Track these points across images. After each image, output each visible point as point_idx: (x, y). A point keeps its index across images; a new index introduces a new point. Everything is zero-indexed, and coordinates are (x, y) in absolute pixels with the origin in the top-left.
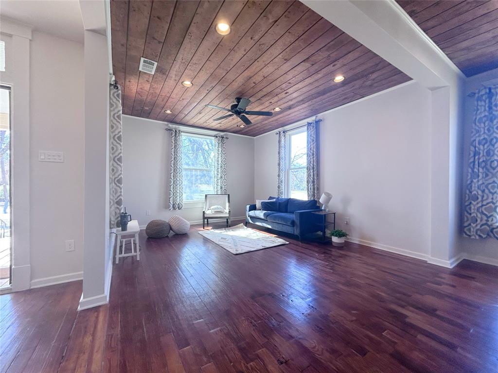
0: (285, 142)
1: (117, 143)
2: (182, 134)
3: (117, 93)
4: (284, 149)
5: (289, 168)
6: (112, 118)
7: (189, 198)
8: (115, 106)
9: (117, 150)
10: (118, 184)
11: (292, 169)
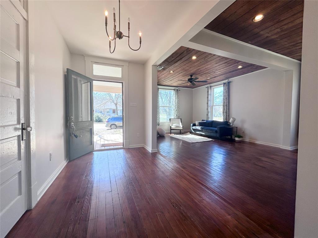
0: (211, 92)
4: (210, 96)
11: (214, 106)
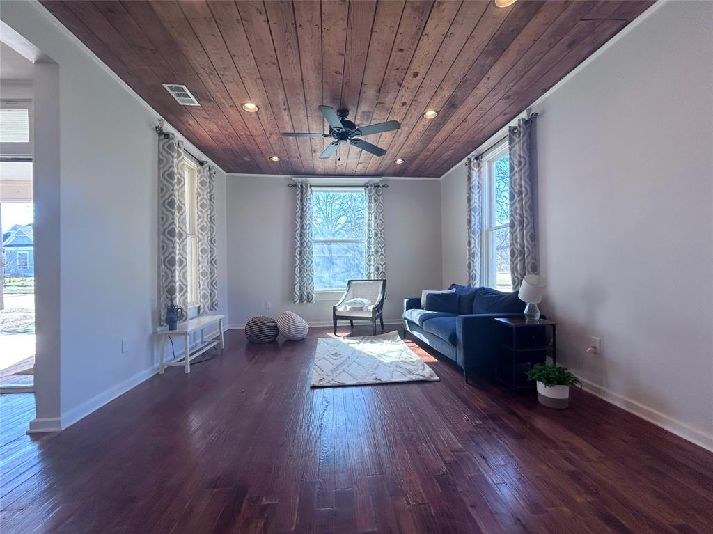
0: (479, 177)
1: (168, 210)
2: (313, 189)
3: (167, 144)
4: (476, 192)
5: (490, 227)
6: (161, 178)
7: (327, 286)
8: (165, 161)
9: (167, 220)
10: (169, 267)
11: (497, 229)
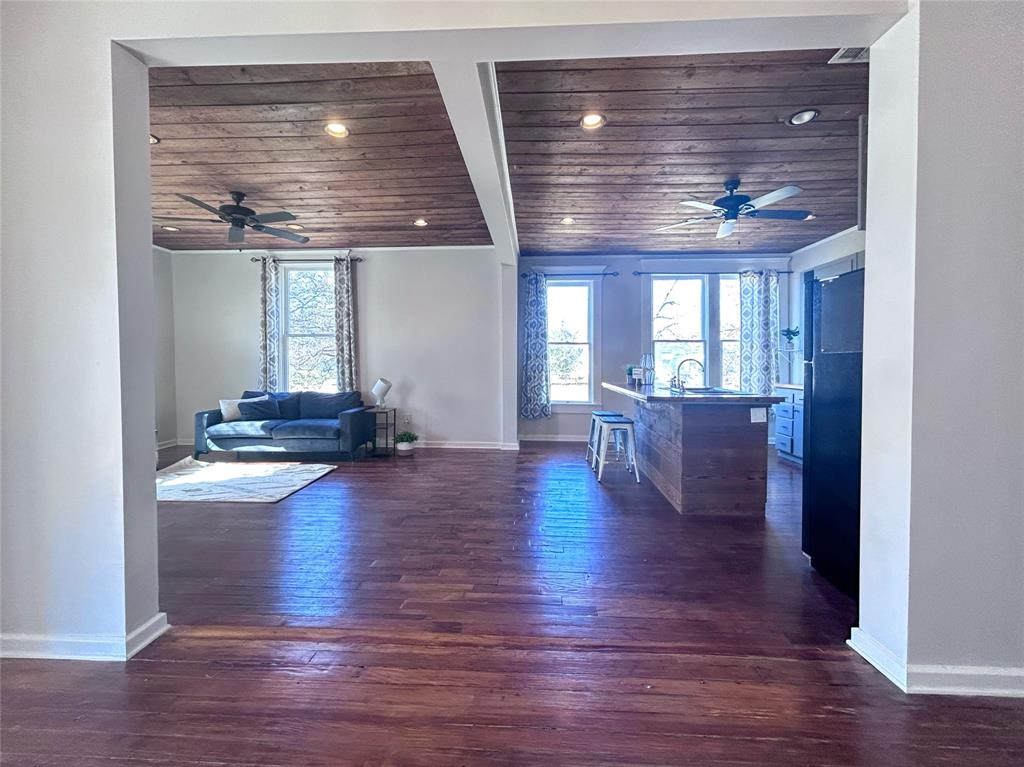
4: (274, 294)
11: (294, 336)
